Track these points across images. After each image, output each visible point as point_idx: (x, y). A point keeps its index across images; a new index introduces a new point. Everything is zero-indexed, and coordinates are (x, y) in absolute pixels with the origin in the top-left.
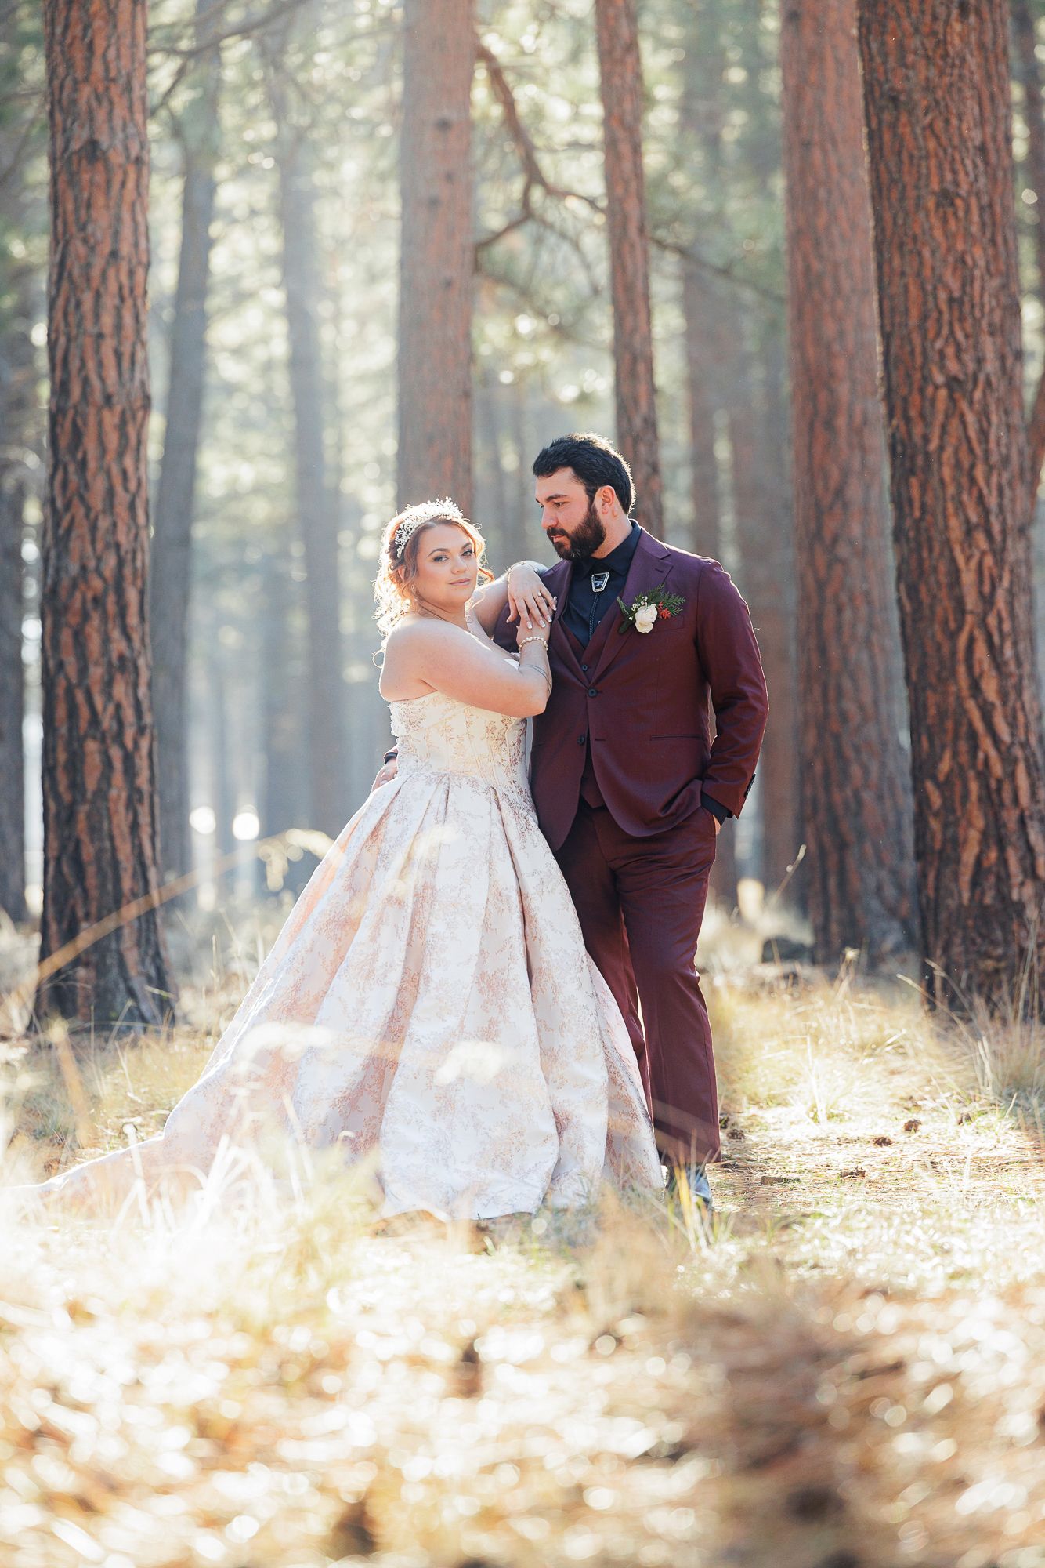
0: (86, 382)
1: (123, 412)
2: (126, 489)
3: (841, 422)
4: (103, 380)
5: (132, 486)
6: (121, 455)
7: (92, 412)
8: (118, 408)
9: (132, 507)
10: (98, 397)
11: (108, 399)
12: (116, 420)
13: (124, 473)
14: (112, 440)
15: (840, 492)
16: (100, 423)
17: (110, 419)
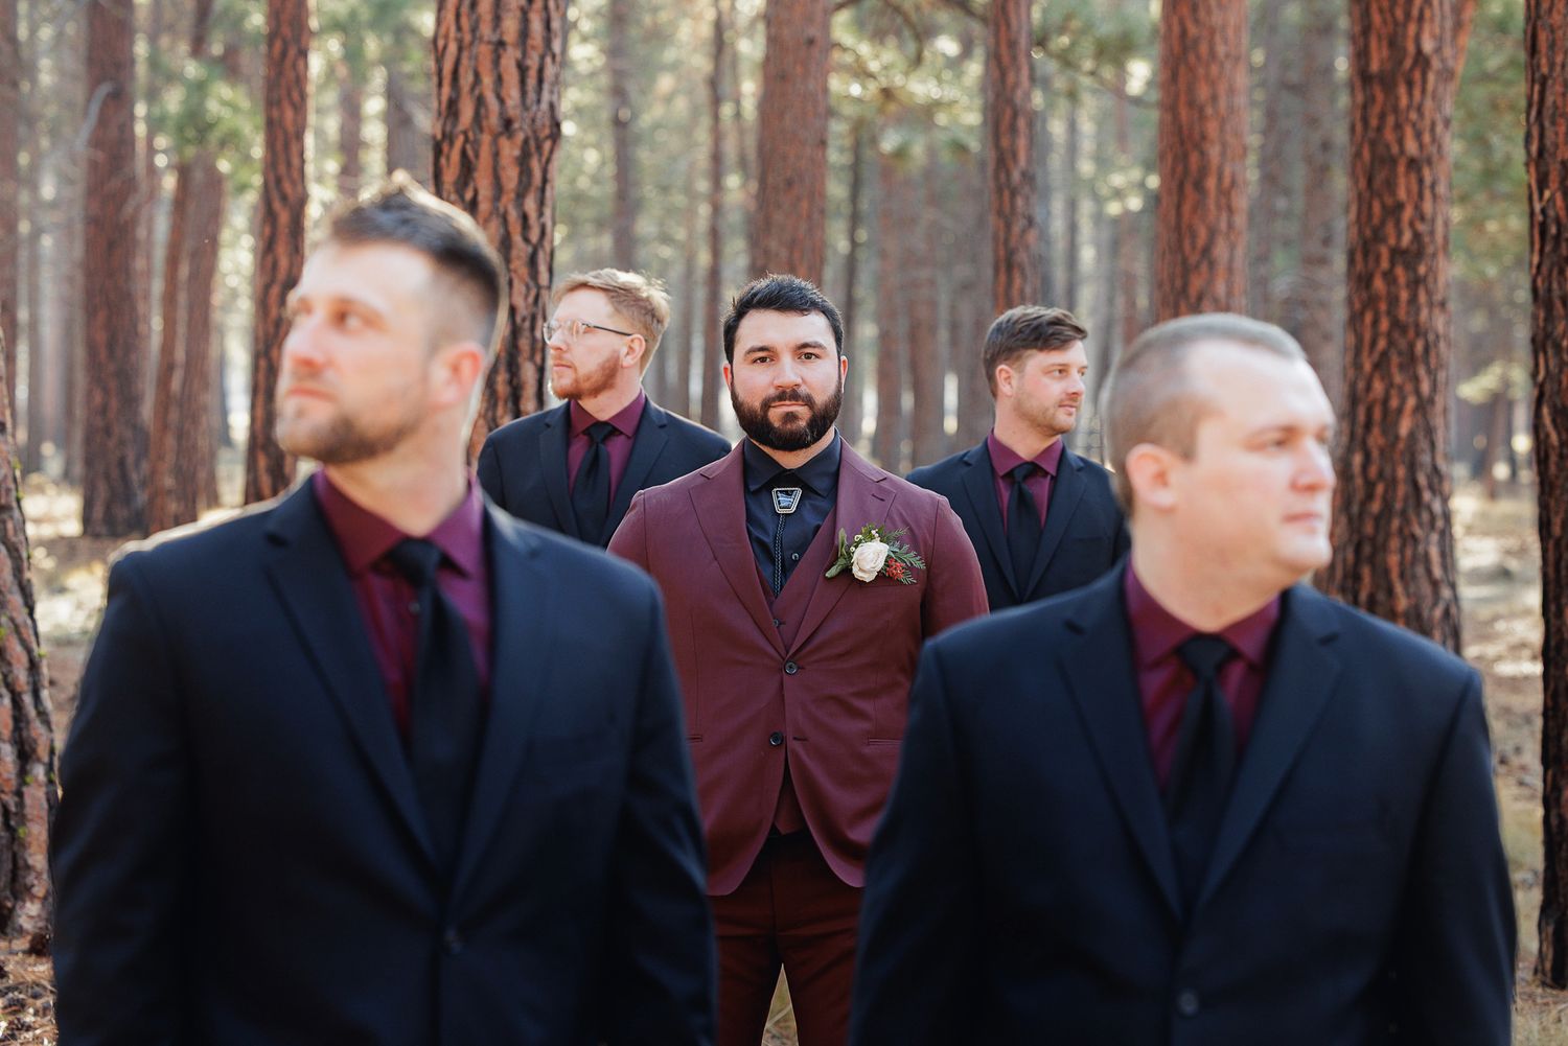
0: (480, 102)
1: (526, 141)
2: (526, 240)
3: (1211, 183)
4: (501, 101)
5: (534, 236)
6: (520, 196)
7: (486, 138)
8: (520, 137)
9: (533, 262)
10: (494, 120)
11: (508, 123)
12: (517, 152)
13: (525, 218)
14: (511, 176)
15: (1206, 251)
16: (496, 155)
17: (510, 150)
